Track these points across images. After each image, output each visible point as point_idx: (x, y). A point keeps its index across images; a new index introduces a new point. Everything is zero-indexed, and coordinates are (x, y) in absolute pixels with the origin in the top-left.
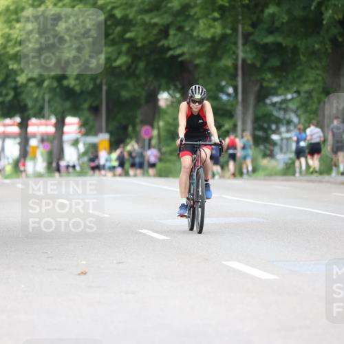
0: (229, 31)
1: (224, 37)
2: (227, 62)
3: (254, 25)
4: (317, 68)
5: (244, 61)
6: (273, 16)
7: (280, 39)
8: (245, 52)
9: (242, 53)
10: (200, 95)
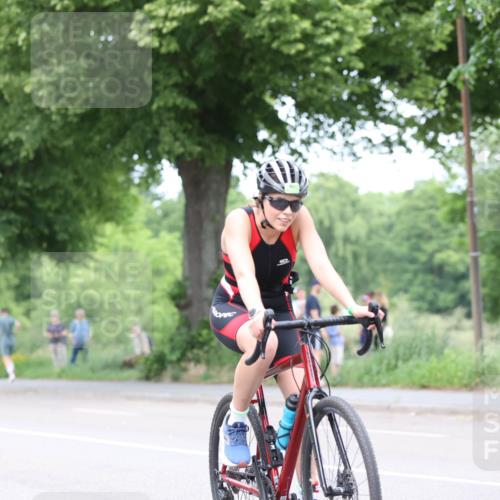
10: (297, 185)
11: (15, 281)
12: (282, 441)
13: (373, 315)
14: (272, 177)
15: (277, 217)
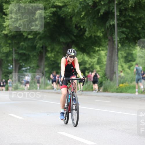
0: (11, 50)
1: (10, 51)
2: (10, 58)
3: (18, 48)
4: (35, 60)
5: (15, 58)
6: (23, 45)
7: (24, 52)
8: (15, 56)
9: (14, 56)
10: (74, 54)
11: (125, 55)
12: (69, 101)
13: (83, 78)
14: (70, 52)
15: (70, 59)
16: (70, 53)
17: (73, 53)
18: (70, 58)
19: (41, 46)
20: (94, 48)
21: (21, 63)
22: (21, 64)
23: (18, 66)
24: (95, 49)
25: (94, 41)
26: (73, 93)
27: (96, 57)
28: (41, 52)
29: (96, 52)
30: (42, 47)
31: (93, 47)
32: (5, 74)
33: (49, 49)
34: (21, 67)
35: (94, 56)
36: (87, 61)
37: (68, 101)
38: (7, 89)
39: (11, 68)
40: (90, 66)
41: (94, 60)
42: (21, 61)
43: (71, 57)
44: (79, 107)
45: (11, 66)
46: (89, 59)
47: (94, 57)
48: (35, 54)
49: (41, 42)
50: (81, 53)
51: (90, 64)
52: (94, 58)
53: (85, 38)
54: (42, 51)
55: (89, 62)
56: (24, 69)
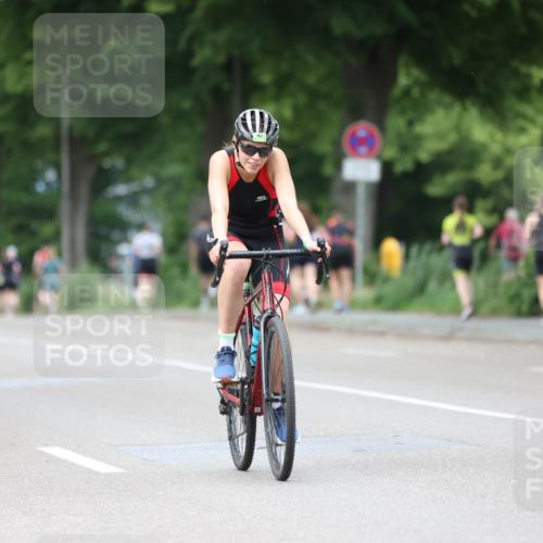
2: (42, 131)
4: (185, 139)
10: (264, 134)
12: (254, 357)
13: (319, 249)
14: (245, 125)
15: (246, 161)
16: (248, 131)
17: (262, 131)
18: (247, 156)
19: (221, 59)
20: (524, 69)
21: (106, 154)
22: (107, 163)
23: (88, 173)
24: (528, 77)
25: (523, 30)
26: (269, 318)
27: (533, 122)
28: (220, 96)
29: (534, 95)
30: (228, 67)
31: (515, 63)
32: (13, 221)
33: (266, 78)
34: (103, 180)
35: (525, 117)
36: (484, 147)
37: (248, 357)
38: (28, 306)
39: (48, 185)
40: (499, 175)
41: (523, 140)
42: (103, 146)
43: (250, 150)
44: (297, 383)
45: (51, 175)
46: (492, 136)
47: (521, 123)
48: (187, 104)
49: (222, 36)
50: (447, 99)
51: (497, 163)
52: (522, 130)
53: (474, 14)
54: (226, 86)
55: (495, 149)
56: (121, 189)
